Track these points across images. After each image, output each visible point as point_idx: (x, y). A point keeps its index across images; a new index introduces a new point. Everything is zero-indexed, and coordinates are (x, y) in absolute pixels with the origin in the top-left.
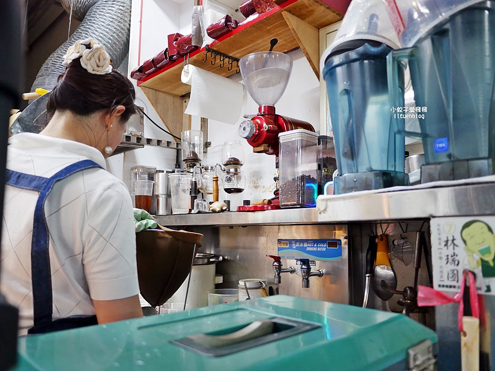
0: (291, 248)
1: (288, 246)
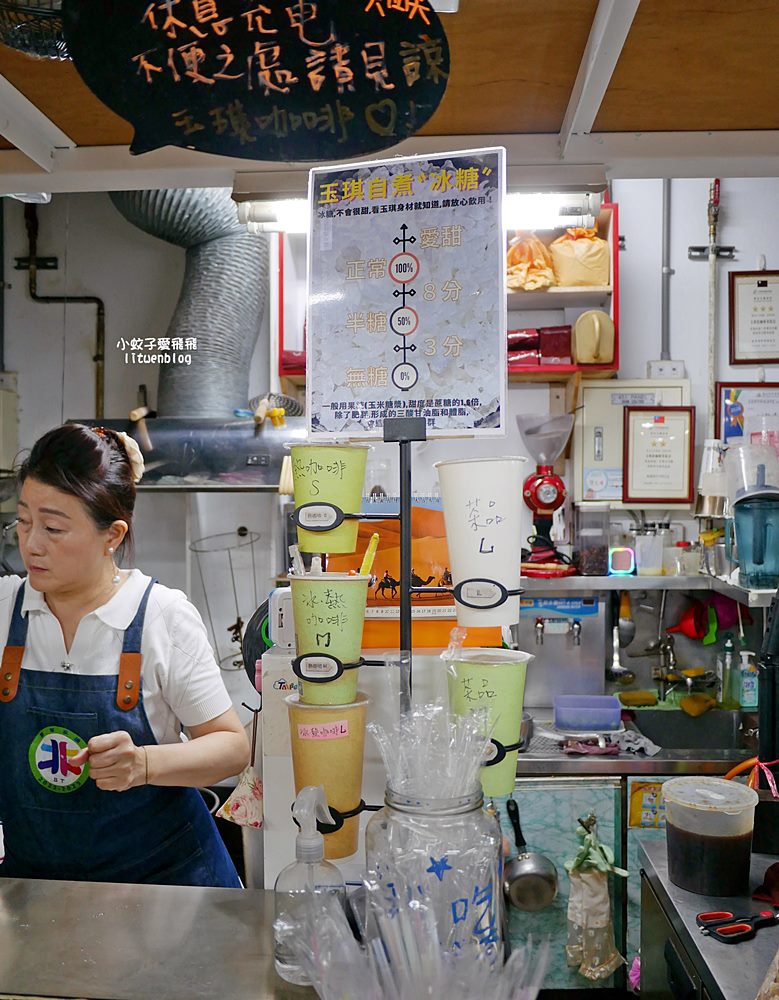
0: (536, 606)
1: (533, 604)
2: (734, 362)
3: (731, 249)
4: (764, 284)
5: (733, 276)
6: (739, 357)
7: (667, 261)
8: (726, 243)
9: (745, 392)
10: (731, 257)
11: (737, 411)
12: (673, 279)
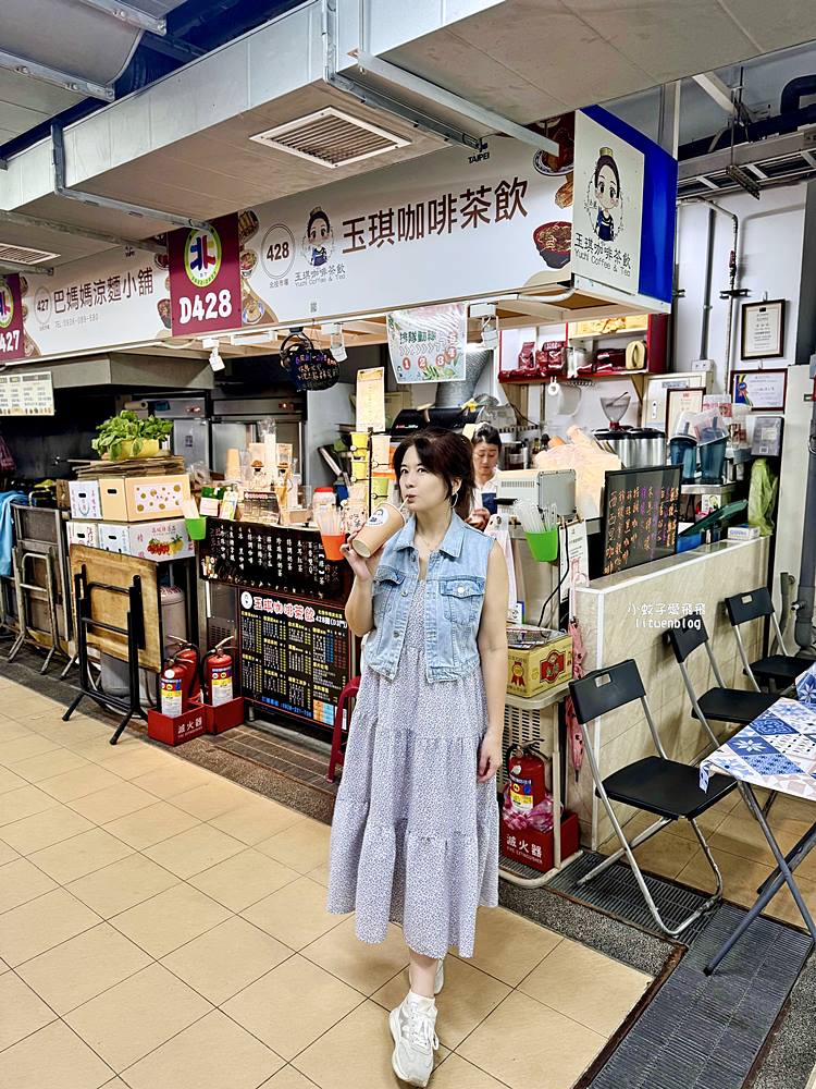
2: (744, 358)
3: (746, 291)
4: (764, 310)
5: (744, 306)
6: (747, 355)
7: (707, 302)
8: (743, 287)
9: (748, 376)
10: (746, 295)
11: (742, 387)
12: (711, 312)
